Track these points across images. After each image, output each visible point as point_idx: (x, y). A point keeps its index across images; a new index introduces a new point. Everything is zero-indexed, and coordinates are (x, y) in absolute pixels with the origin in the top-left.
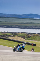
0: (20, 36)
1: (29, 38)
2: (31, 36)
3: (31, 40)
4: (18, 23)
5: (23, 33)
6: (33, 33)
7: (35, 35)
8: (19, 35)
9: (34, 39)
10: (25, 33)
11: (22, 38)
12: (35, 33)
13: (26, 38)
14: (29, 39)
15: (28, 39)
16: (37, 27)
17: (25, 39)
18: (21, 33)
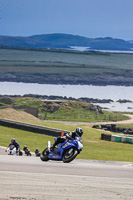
0: (20, 108)
1: (51, 112)
2: (56, 108)
3: (59, 119)
4: (16, 65)
5: (31, 96)
6: (65, 98)
7: (71, 104)
8: (20, 104)
9: (68, 118)
10: (38, 97)
11: (30, 115)
12: (70, 98)
13: (43, 115)
14: (52, 115)
15: (49, 115)
16: (77, 79)
17: (37, 116)
18: (25, 96)
